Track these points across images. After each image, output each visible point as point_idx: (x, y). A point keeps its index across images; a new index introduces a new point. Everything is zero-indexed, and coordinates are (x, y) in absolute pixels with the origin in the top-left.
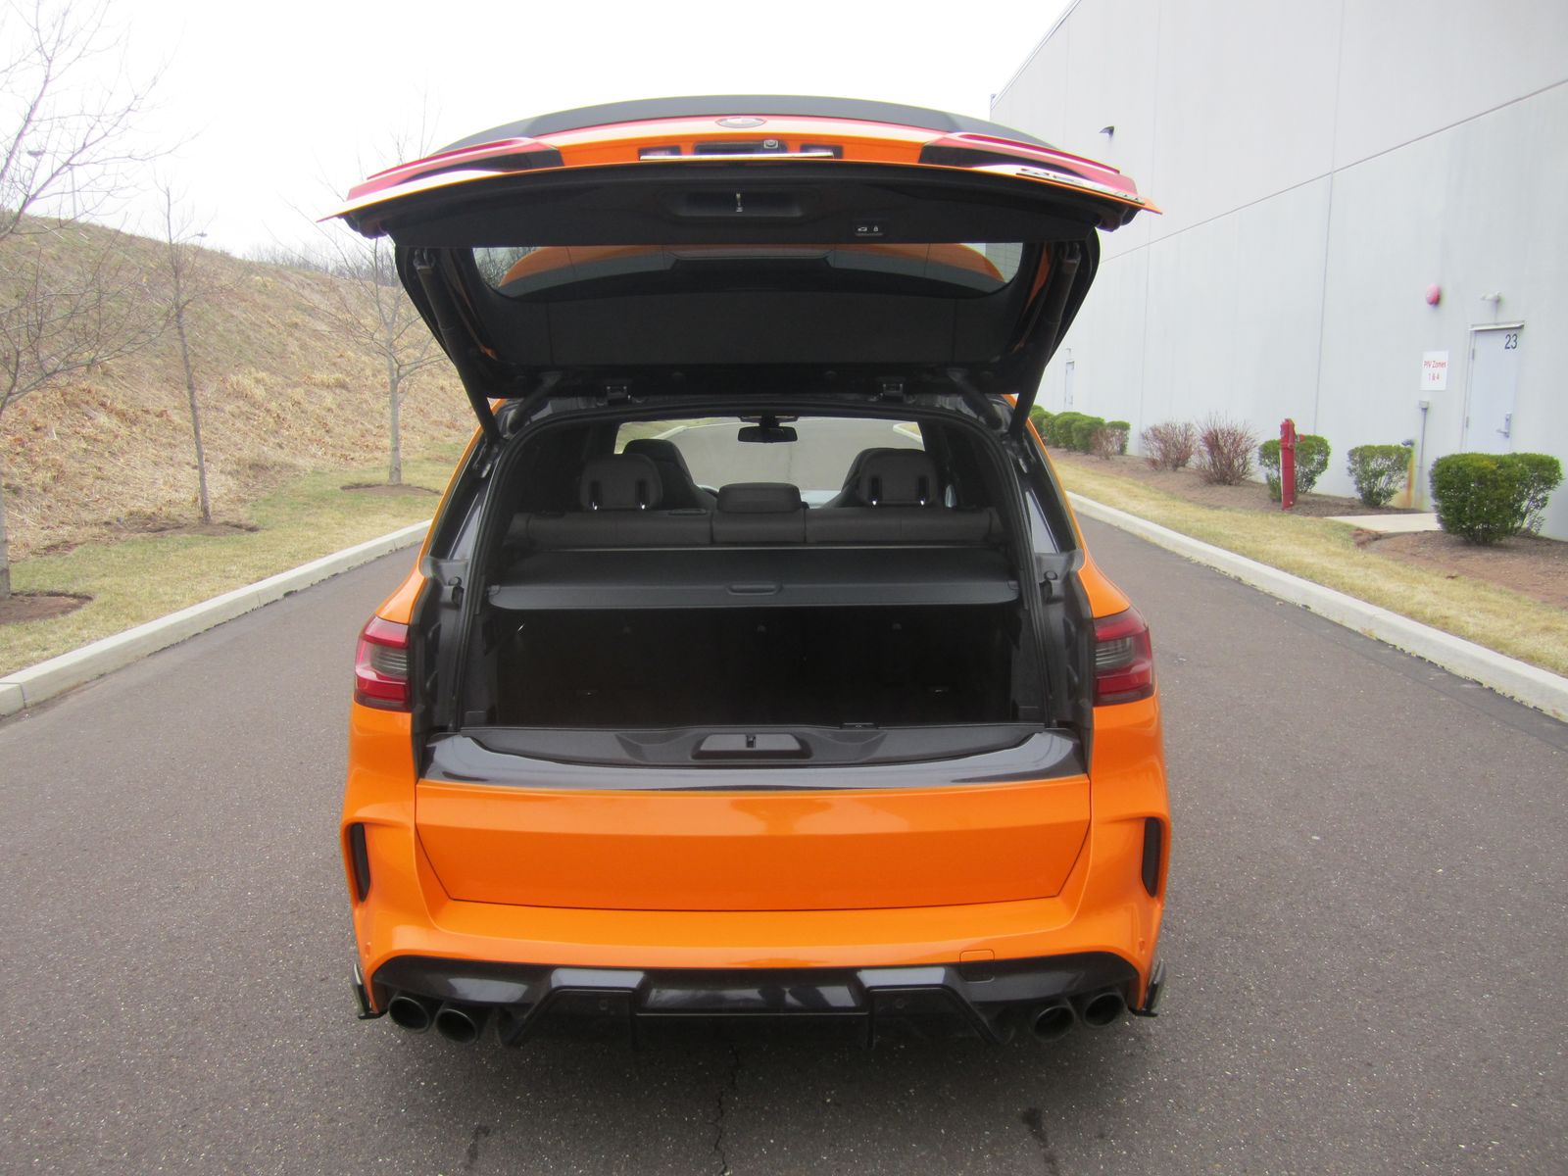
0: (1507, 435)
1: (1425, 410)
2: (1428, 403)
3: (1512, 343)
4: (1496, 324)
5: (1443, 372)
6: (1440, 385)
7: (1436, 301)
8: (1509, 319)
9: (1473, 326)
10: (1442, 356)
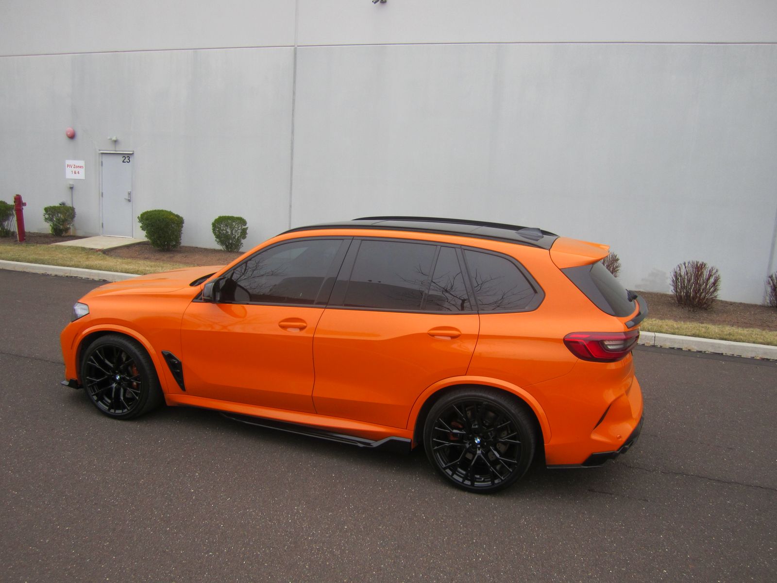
0: (129, 201)
1: (72, 188)
2: (73, 185)
3: (127, 160)
4: (116, 151)
5: (82, 171)
6: (82, 175)
7: (72, 137)
8: (124, 149)
9: (100, 150)
10: (81, 163)
